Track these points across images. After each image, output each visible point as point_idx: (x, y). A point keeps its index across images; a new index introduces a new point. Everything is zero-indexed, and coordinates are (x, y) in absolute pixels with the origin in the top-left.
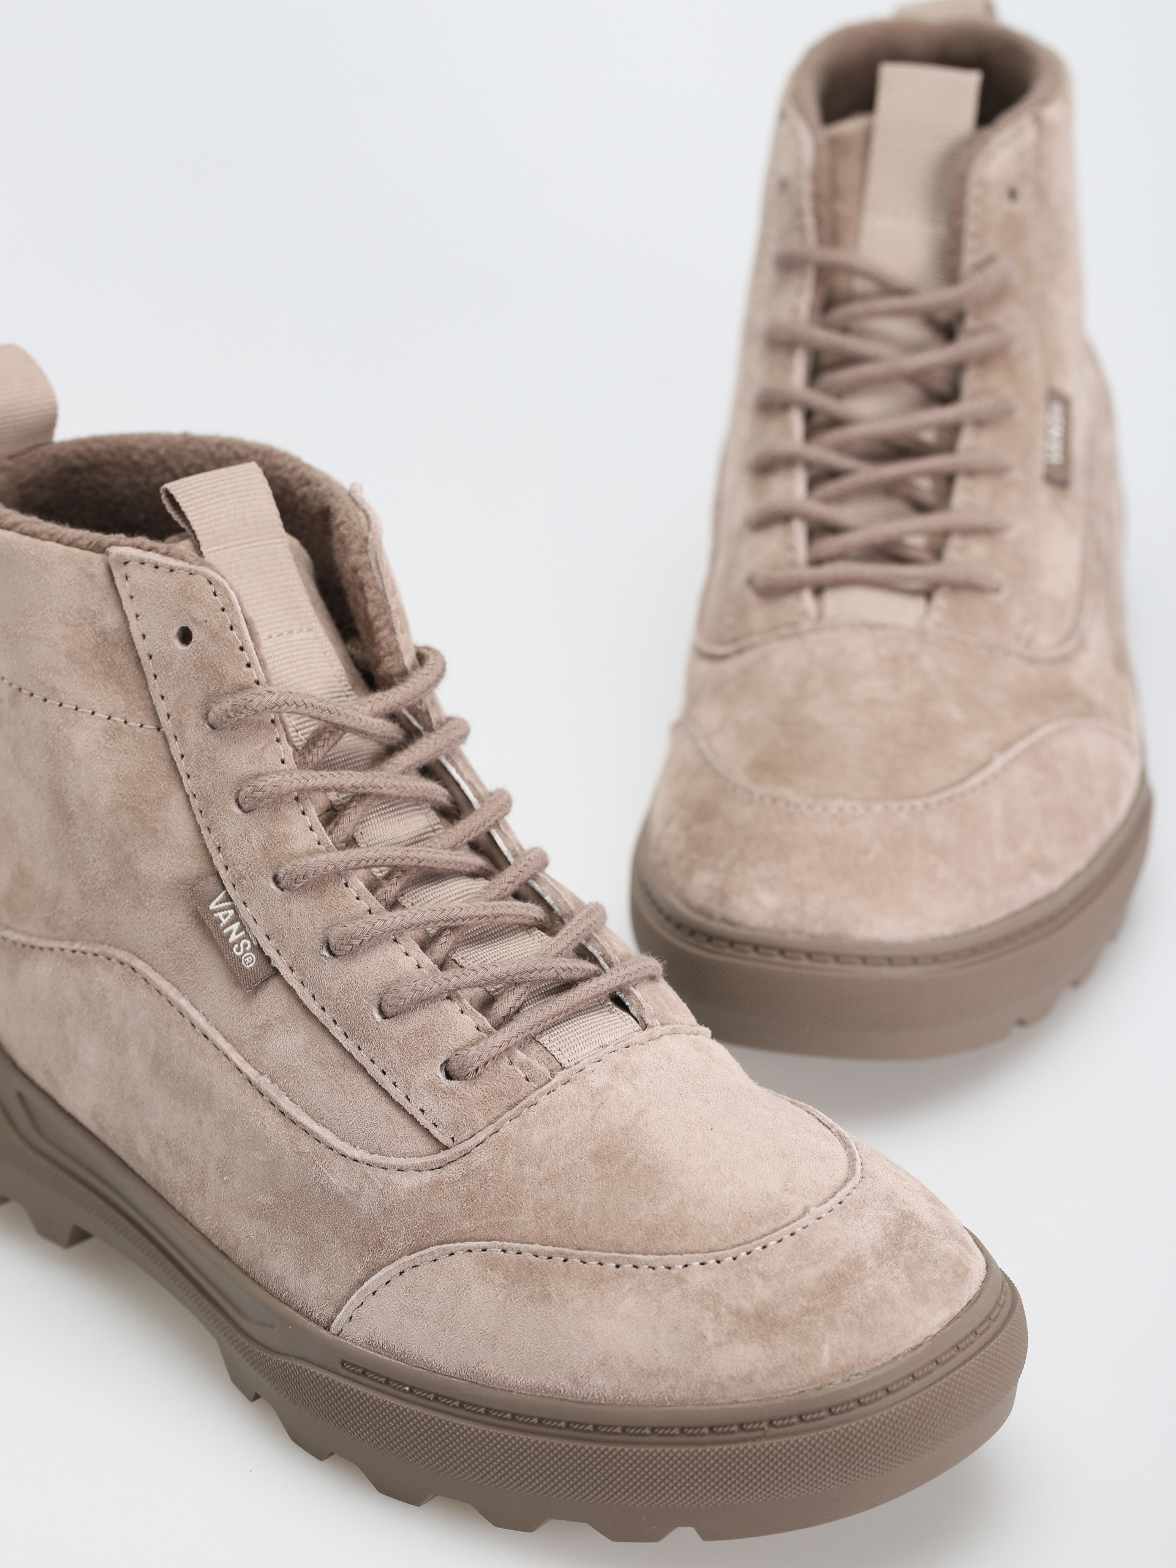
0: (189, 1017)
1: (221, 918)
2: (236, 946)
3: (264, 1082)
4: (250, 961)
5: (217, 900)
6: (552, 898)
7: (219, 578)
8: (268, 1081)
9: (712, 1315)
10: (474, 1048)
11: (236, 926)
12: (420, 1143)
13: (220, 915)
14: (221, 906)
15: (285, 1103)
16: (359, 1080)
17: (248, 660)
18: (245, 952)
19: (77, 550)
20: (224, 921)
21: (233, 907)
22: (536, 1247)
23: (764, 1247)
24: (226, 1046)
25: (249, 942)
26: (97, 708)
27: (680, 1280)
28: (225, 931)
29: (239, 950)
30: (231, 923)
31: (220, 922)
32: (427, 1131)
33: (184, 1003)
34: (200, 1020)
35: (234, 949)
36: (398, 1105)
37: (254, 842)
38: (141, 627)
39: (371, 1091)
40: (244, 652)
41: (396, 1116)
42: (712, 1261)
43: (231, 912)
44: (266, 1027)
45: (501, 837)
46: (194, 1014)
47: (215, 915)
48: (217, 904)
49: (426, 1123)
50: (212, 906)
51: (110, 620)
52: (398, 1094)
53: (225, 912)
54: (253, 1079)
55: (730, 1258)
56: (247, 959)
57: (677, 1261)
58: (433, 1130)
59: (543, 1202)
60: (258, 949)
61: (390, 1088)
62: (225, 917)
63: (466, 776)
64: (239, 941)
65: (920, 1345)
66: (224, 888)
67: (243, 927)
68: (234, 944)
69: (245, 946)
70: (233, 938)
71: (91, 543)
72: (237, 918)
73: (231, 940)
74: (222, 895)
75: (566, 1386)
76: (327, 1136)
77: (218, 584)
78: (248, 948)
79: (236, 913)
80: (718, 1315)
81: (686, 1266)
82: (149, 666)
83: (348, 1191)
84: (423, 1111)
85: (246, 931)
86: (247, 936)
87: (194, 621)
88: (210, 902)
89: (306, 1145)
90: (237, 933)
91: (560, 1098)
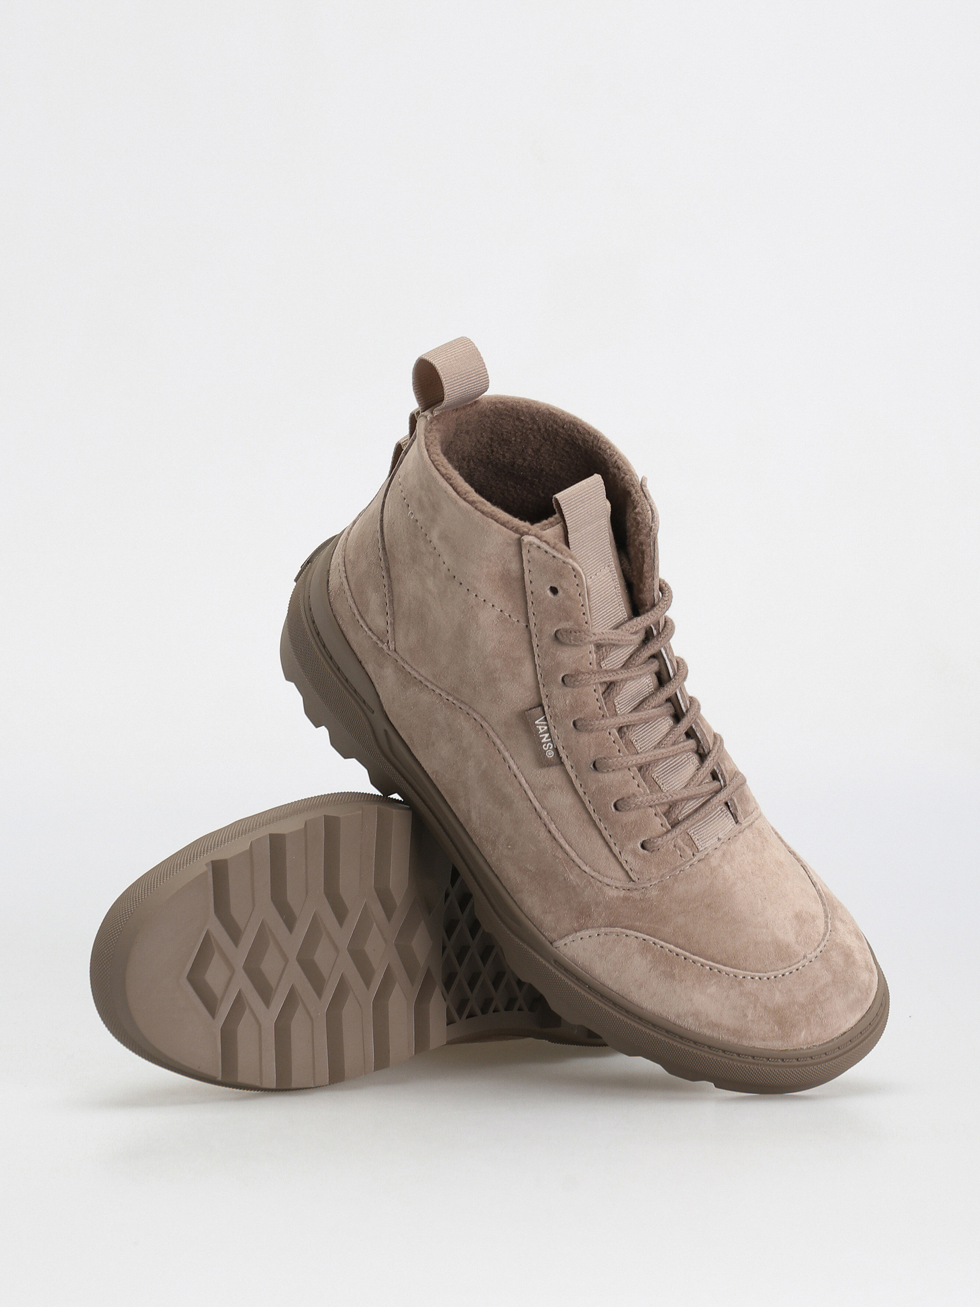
0: (508, 763)
1: (540, 729)
2: (545, 745)
3: (544, 814)
4: (550, 754)
5: (540, 720)
6: (700, 735)
7: (580, 570)
8: (546, 813)
9: (752, 1006)
10: (660, 839)
11: (547, 735)
12: (620, 874)
13: (540, 727)
14: (541, 723)
15: (552, 827)
16: (594, 833)
17: (584, 611)
18: (549, 749)
19: (505, 529)
20: (541, 731)
21: (547, 725)
22: (672, 947)
23: (783, 975)
24: (526, 786)
25: (552, 745)
26: (496, 605)
27: (740, 984)
28: (541, 736)
29: (546, 747)
30: (544, 733)
31: (539, 731)
32: (627, 872)
33: (507, 754)
34: (514, 767)
35: (543, 746)
36: (615, 855)
37: (568, 702)
38: (531, 578)
39: (601, 842)
40: (583, 608)
41: (612, 859)
42: (757, 978)
43: (546, 728)
44: (550, 787)
45: (680, 693)
46: (511, 762)
47: (537, 727)
48: (539, 721)
49: (628, 869)
50: (537, 722)
51: (514, 566)
52: (616, 850)
53: (543, 727)
54: (538, 809)
55: (766, 978)
56: (549, 753)
57: (740, 974)
58: (630, 872)
59: (678, 924)
60: (556, 750)
61: (612, 845)
62: (542, 729)
63: (670, 657)
64: (547, 743)
65: (845, 1033)
66: (544, 714)
67: (550, 737)
68: (544, 743)
69: (550, 746)
70: (544, 740)
71: (513, 527)
72: (548, 731)
73: (542, 741)
74: (543, 717)
75: (672, 1018)
76: (573, 854)
77: (578, 572)
78: (551, 748)
79: (548, 728)
80: (755, 1006)
81: (744, 977)
82: (530, 599)
83: (578, 885)
84: (627, 862)
85: (551, 739)
86: (552, 741)
87: (562, 588)
88: (536, 720)
89: (560, 854)
90: (546, 739)
91: (695, 870)
